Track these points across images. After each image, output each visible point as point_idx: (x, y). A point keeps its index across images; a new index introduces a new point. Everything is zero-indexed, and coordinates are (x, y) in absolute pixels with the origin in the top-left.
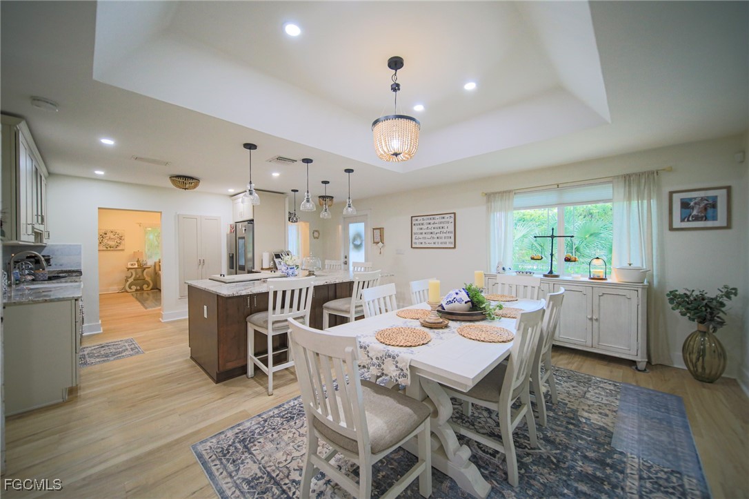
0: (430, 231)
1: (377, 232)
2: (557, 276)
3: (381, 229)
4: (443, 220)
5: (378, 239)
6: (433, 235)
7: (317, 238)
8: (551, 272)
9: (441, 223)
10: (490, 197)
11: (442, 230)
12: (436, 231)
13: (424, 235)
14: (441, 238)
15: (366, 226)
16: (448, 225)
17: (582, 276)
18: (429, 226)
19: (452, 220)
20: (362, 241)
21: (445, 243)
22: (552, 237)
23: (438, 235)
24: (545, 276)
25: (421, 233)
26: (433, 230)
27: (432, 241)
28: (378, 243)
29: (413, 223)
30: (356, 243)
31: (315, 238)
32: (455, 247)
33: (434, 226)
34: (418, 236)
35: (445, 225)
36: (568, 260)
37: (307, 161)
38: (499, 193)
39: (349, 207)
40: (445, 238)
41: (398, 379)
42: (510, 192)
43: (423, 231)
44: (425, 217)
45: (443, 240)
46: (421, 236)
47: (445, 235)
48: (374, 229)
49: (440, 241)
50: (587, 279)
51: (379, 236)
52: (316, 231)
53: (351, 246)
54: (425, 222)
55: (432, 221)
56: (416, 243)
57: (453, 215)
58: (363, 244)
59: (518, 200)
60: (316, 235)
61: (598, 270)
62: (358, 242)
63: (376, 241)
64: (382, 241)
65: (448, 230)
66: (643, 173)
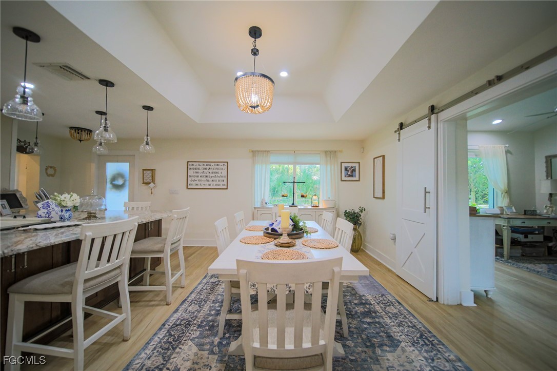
0: (206, 175)
1: (149, 174)
2: (296, 206)
3: (153, 171)
4: (217, 167)
5: (148, 179)
6: (208, 178)
7: (53, 176)
8: (293, 204)
9: (215, 169)
10: (254, 153)
11: (216, 175)
12: (211, 175)
13: (199, 178)
14: (215, 181)
15: (132, 167)
16: (221, 171)
17: (309, 206)
18: (205, 170)
19: (226, 167)
20: (125, 181)
21: (219, 185)
22: (294, 182)
23: (213, 178)
24: (290, 206)
25: (197, 176)
26: (208, 174)
27: (207, 183)
28: (149, 183)
29: (189, 167)
30: (116, 182)
31: (48, 175)
32: (227, 188)
33: (209, 171)
34: (193, 179)
35: (219, 171)
36: (303, 196)
37: (107, 83)
38: (261, 151)
39: (147, 144)
40: (219, 181)
41: (308, 290)
42: (268, 151)
43: (199, 175)
44: (201, 164)
45: (217, 183)
46: (196, 179)
47: (219, 178)
48: (143, 170)
49: (214, 183)
50: (310, 207)
51: (149, 177)
52: (51, 167)
53: (109, 185)
54: (201, 167)
55: (208, 167)
56: (191, 185)
57: (226, 164)
58: (127, 183)
59: (273, 158)
60: (50, 171)
61: (315, 203)
62: (120, 182)
63: (145, 181)
64: (153, 180)
65: (222, 175)
66: (332, 151)
